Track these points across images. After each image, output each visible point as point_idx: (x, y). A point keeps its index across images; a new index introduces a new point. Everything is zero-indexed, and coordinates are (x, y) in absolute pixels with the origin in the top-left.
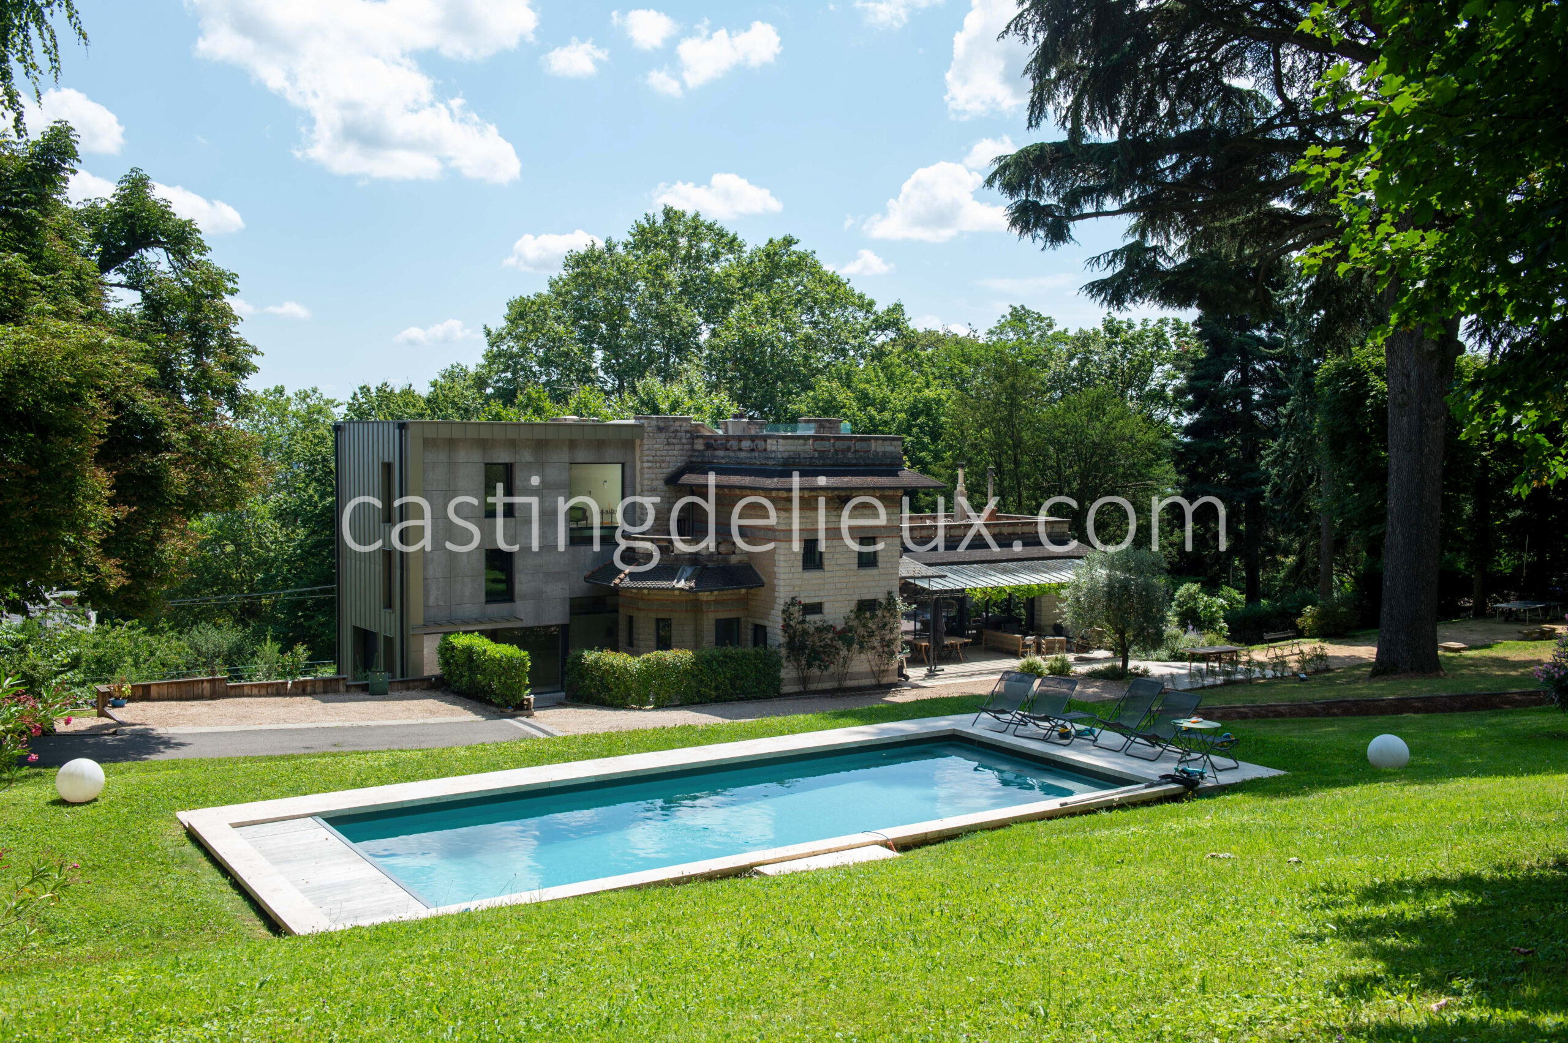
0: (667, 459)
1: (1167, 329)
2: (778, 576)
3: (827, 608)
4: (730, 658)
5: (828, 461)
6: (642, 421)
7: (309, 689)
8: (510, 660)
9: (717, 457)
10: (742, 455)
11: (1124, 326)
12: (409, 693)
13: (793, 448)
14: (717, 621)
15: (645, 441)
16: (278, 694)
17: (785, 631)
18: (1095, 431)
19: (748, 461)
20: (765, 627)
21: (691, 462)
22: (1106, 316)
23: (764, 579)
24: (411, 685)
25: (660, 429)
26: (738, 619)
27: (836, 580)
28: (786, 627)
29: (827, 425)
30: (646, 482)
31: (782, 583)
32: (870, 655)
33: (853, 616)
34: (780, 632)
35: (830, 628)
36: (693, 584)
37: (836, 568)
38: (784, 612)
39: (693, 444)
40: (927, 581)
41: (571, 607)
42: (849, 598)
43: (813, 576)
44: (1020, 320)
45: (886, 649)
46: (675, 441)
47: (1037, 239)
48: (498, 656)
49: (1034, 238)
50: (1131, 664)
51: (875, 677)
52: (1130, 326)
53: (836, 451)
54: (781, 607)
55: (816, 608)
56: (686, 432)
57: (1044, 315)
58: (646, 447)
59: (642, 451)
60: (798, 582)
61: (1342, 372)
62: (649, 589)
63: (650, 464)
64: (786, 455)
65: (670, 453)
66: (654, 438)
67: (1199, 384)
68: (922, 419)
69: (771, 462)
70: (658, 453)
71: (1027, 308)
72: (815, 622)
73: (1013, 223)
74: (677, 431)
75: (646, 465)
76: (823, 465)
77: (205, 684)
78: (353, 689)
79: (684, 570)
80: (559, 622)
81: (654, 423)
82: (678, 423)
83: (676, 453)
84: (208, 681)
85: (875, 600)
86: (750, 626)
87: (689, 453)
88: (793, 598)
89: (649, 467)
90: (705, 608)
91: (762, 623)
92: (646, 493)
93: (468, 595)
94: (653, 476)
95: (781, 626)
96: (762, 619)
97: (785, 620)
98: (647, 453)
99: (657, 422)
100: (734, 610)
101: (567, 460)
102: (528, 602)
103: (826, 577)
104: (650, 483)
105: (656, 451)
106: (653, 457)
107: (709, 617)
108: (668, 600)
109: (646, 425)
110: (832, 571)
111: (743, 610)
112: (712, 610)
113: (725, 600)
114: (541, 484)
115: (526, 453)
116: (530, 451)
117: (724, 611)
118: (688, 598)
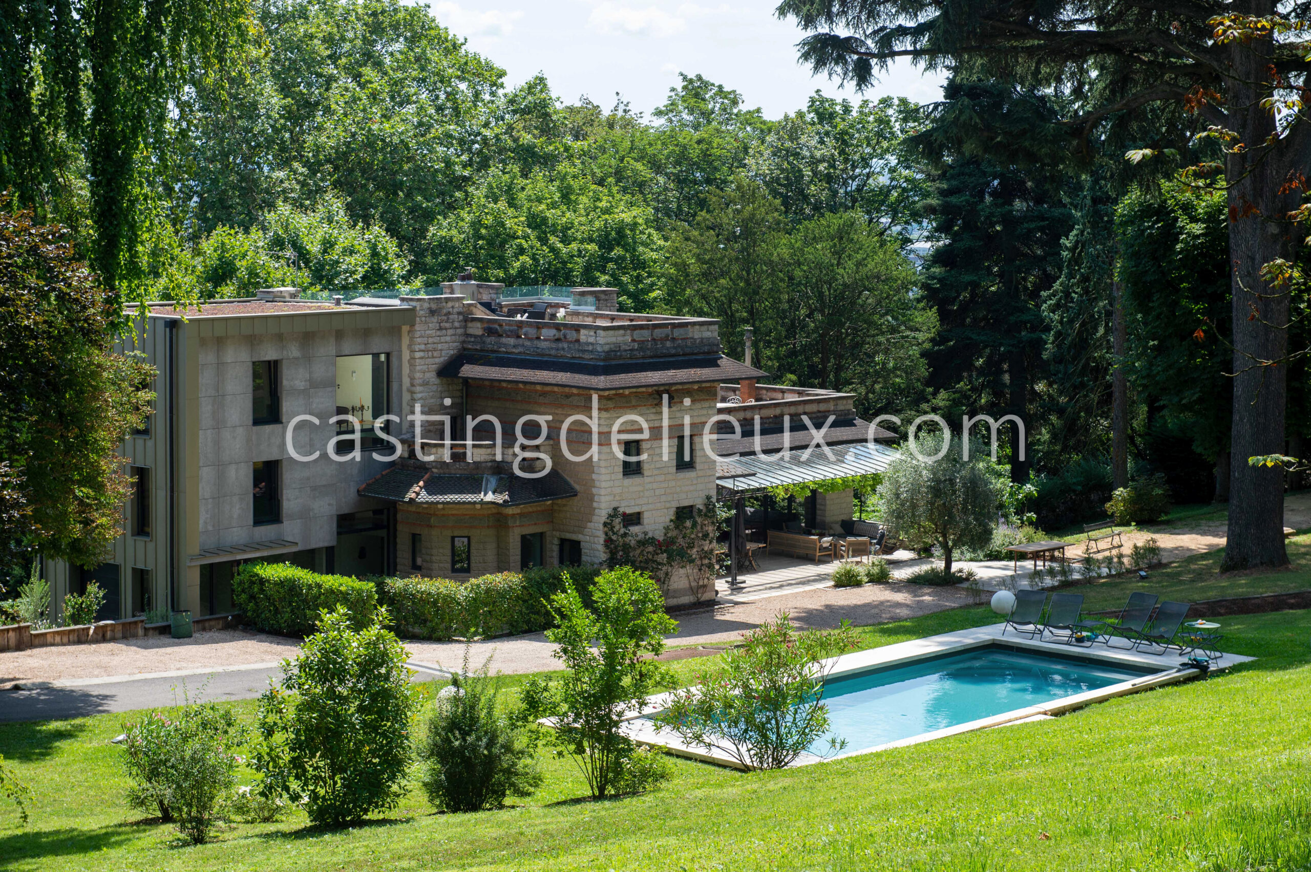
0: (440, 347)
1: (890, 112)
2: (597, 484)
3: (647, 518)
5: (648, 353)
6: (414, 304)
7: (109, 634)
8: (360, 592)
9: (505, 345)
10: (544, 345)
11: (838, 108)
12: (207, 635)
13: (613, 340)
14: (524, 538)
15: (417, 327)
16: (79, 642)
17: (606, 546)
18: (845, 273)
19: (553, 352)
20: (578, 543)
21: (464, 349)
22: (814, 95)
23: (577, 487)
24: (207, 624)
25: (432, 312)
26: (542, 535)
27: (655, 486)
28: (608, 541)
29: (603, 296)
30: (418, 375)
31: (603, 492)
32: (689, 569)
33: (672, 526)
34: (601, 547)
35: (652, 541)
36: (507, 497)
37: (655, 472)
38: (605, 524)
39: (465, 327)
40: (731, 481)
41: (339, 526)
42: (668, 505)
43: (633, 482)
44: (697, 95)
45: (706, 561)
46: (447, 325)
47: (834, 76)
48: (343, 589)
49: (830, 75)
50: (955, 567)
51: (693, 593)
52: (847, 109)
53: (653, 339)
54: (603, 519)
55: (634, 519)
56: (459, 313)
57: (727, 88)
58: (418, 334)
59: (412, 339)
60: (618, 490)
61: (1146, 211)
62: (443, 503)
63: (422, 354)
64: (607, 348)
65: (443, 339)
66: (426, 323)
67: (954, 200)
68: (617, 251)
69: (587, 356)
70: (430, 340)
71: (704, 78)
72: (637, 535)
73: (806, 56)
74: (449, 313)
75: (418, 355)
76: (643, 357)
77: (11, 634)
78: (151, 632)
79: (487, 481)
80: (326, 544)
81: (426, 305)
82: (450, 304)
83: (448, 339)
84: (14, 629)
85: (692, 507)
86: (556, 542)
87: (462, 338)
88: (615, 509)
89: (421, 358)
90: (510, 523)
91: (574, 537)
92: (418, 389)
93: (235, 516)
94: (425, 367)
95: (602, 541)
96: (574, 532)
97: (606, 534)
98: (419, 340)
99: (430, 303)
100: (539, 523)
101: (334, 352)
102: (295, 521)
103: (645, 483)
104: (422, 376)
105: (428, 338)
106: (426, 345)
107: (514, 533)
108: (466, 515)
109: (418, 308)
110: (652, 476)
111: (548, 522)
112: (518, 524)
113: (530, 512)
114: (308, 383)
115: (292, 348)
116: (297, 345)
117: (529, 526)
118: (490, 512)
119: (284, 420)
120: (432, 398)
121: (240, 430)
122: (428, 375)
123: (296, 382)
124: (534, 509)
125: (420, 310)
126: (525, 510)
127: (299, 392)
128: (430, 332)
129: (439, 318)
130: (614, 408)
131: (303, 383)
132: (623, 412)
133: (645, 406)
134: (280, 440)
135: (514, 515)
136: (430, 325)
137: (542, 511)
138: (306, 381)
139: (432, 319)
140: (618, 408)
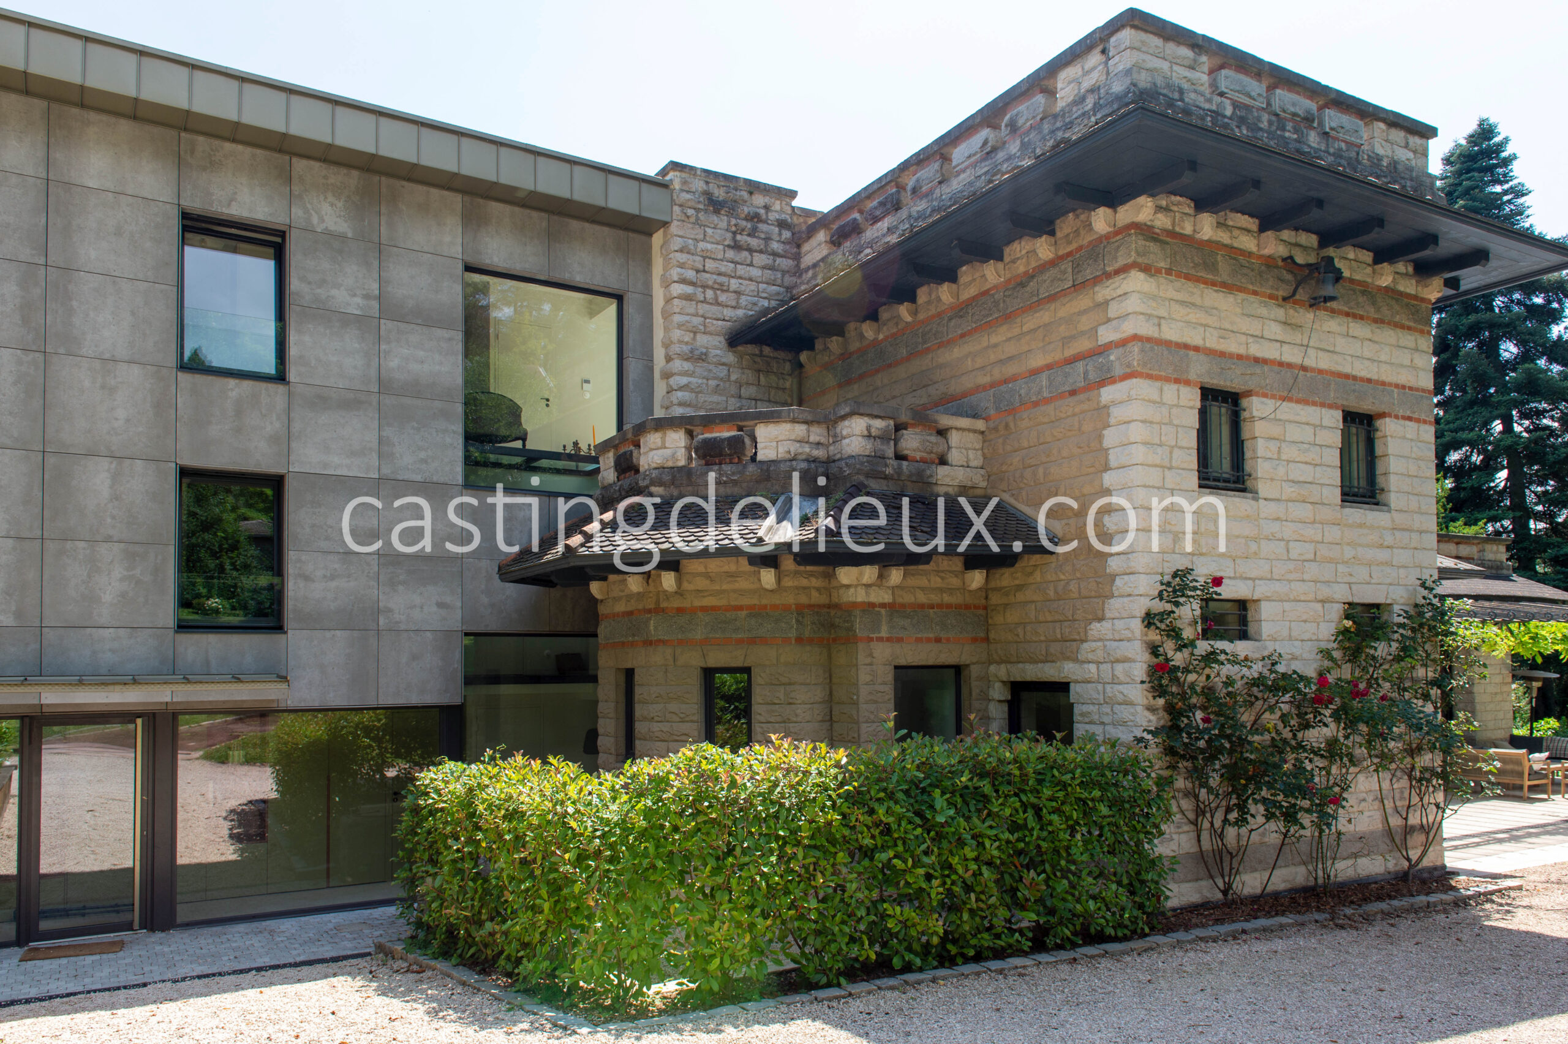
3: (1268, 621)
4: (993, 775)
9: (871, 241)
15: (676, 227)
19: (981, 182)
20: (1063, 687)
25: (715, 205)
26: (956, 670)
27: (1288, 529)
28: (1159, 674)
30: (678, 335)
34: (1138, 694)
37: (1289, 491)
39: (798, 256)
41: (468, 656)
42: (1324, 592)
43: (1229, 509)
46: (754, 242)
53: (1274, 112)
56: (783, 221)
58: (676, 244)
63: (689, 289)
65: (741, 270)
66: (697, 222)
75: (678, 289)
81: (698, 183)
82: (759, 200)
83: (755, 272)
89: (688, 298)
90: (860, 628)
91: (1048, 672)
92: (678, 365)
93: (108, 597)
94: (696, 321)
95: (1139, 671)
96: (1048, 659)
97: (1154, 650)
98: (682, 257)
99: (707, 183)
100: (948, 640)
101: (457, 251)
102: (328, 634)
103: (1262, 516)
104: (688, 337)
105: (704, 258)
106: (698, 271)
107: (871, 655)
108: (740, 608)
109: (677, 185)
110: (1278, 500)
111: (975, 640)
112: (884, 634)
113: (922, 606)
114: (375, 304)
115: (326, 208)
116: (340, 204)
117: (919, 640)
118: (803, 600)
119: (292, 375)
120: (716, 390)
123: (334, 292)
124: (935, 598)
125: (682, 190)
126: (907, 598)
127: (346, 320)
128: (709, 246)
129: (733, 221)
130: (1169, 272)
131: (359, 300)
132: (1195, 290)
133: (1255, 293)
134: (277, 425)
135: (872, 605)
136: (709, 231)
137: (958, 606)
138: (367, 297)
139: (715, 218)
140: (1179, 275)
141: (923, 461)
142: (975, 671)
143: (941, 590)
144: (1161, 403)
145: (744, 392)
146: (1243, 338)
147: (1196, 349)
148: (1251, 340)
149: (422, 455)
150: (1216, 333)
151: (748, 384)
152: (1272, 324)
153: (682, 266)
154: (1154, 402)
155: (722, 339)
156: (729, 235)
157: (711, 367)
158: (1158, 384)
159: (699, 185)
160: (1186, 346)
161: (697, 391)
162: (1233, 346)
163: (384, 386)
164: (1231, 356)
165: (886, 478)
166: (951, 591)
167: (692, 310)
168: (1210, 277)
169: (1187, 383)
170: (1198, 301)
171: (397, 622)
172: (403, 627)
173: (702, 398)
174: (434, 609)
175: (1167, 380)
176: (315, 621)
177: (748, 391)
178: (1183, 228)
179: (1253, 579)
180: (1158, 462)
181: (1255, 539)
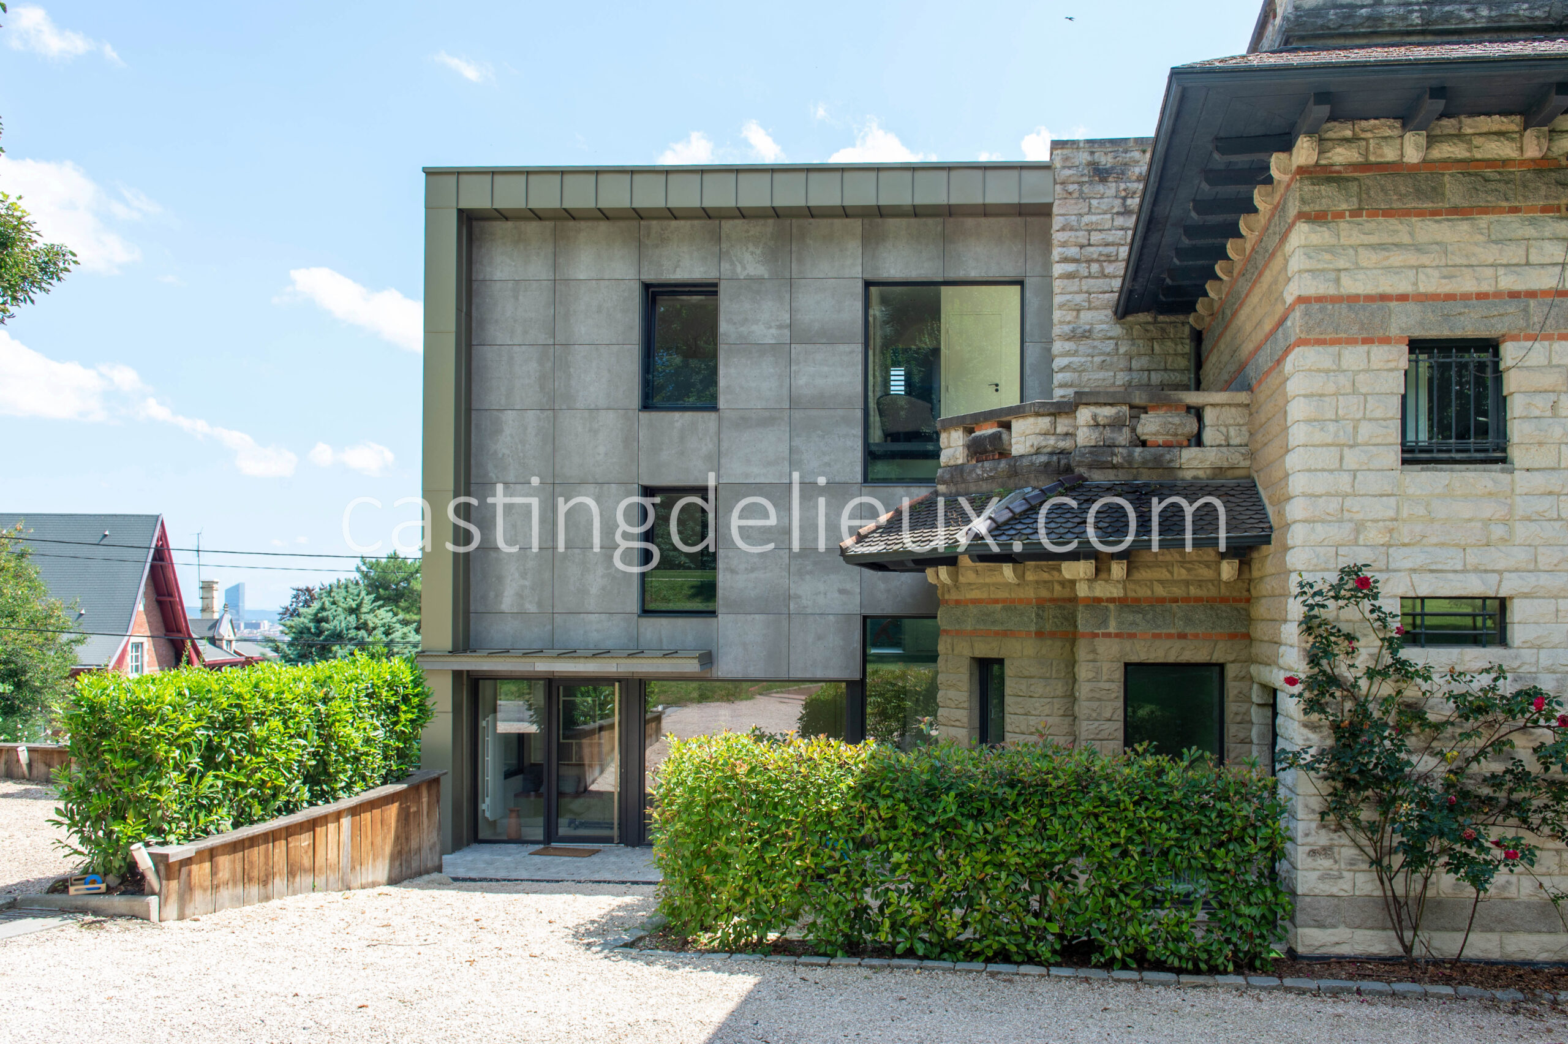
3: (1529, 624)
17: (1319, 704)
20: (1277, 694)
25: (1100, 174)
26: (1217, 670)
28: (1325, 688)
34: (1294, 703)
38: (1311, 626)
43: (1453, 485)
60: (1384, 509)
63: (1070, 267)
66: (1082, 197)
70: (1096, 237)
89: (1070, 276)
90: (1083, 623)
91: (1267, 676)
93: (594, 590)
94: (1079, 298)
97: (1312, 659)
99: (1092, 153)
100: (1196, 636)
101: (857, 272)
102: (749, 617)
103: (1518, 491)
104: (1070, 316)
105: (1089, 231)
106: (1082, 247)
107: (1094, 651)
108: (996, 601)
109: (1058, 164)
110: (1553, 469)
111: (1233, 636)
112: (1112, 628)
113: (1162, 600)
114: (787, 332)
115: (748, 257)
116: (758, 252)
117: (1156, 636)
118: (1044, 593)
119: (722, 404)
120: (1102, 366)
121: (609, 420)
122: (1086, 316)
123: (754, 328)
124: (1178, 591)
125: (1064, 167)
126: (1143, 592)
127: (763, 349)
128: (1094, 218)
129: (1122, 186)
130: (1356, 213)
131: (773, 331)
132: (1400, 227)
133: (1514, 210)
134: (710, 446)
135: (1099, 600)
136: (1094, 202)
137: (1212, 600)
138: (780, 327)
139: (1100, 188)
140: (1374, 213)
141: (1168, 445)
142: (1231, 671)
143: (1187, 583)
144: (1341, 370)
145: (1135, 364)
146: (1489, 272)
147: (1403, 298)
148: (1501, 271)
149: (826, 459)
150: (1436, 273)
151: (1140, 355)
152: (1547, 245)
153: (1064, 245)
154: (1327, 371)
155: (1109, 312)
156: (1119, 202)
157: (1096, 343)
158: (1335, 349)
159: (1084, 157)
160: (1384, 297)
161: (1080, 370)
162: (1468, 284)
163: (794, 402)
164: (1466, 297)
165: (1114, 467)
166: (1200, 583)
167: (1075, 288)
168: (1428, 205)
169: (1386, 341)
170: (1406, 239)
171: (805, 607)
172: (809, 611)
173: (1085, 377)
174: (836, 595)
175: (1351, 341)
176: (740, 607)
177: (1144, 362)
178: (1382, 156)
179: (1500, 572)
180: (1330, 440)
181: (1505, 522)
